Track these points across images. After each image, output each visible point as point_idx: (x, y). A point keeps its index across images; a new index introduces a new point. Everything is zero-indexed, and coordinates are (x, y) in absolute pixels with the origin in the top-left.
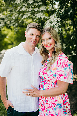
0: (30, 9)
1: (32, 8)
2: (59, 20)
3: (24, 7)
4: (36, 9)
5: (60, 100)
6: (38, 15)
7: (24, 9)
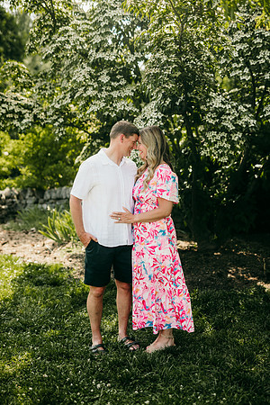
0: (104, 94)
1: (106, 91)
2: (160, 115)
3: (91, 88)
4: (115, 94)
5: (163, 225)
6: (120, 106)
7: (90, 92)
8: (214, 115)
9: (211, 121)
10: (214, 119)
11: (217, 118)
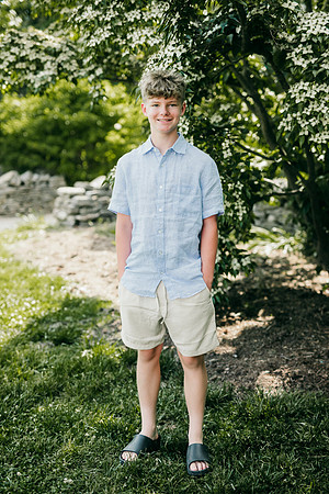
0: (110, 15)
1: (115, 9)
2: (180, 51)
4: (132, 16)
6: (137, 37)
7: (88, 14)
8: (308, 50)
9: (299, 62)
10: (305, 57)
11: (314, 55)
